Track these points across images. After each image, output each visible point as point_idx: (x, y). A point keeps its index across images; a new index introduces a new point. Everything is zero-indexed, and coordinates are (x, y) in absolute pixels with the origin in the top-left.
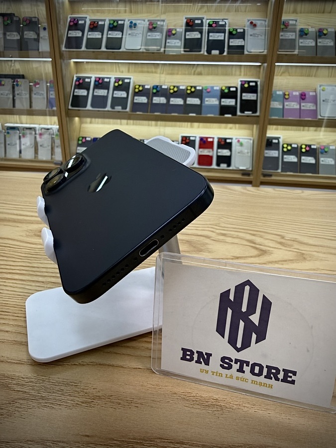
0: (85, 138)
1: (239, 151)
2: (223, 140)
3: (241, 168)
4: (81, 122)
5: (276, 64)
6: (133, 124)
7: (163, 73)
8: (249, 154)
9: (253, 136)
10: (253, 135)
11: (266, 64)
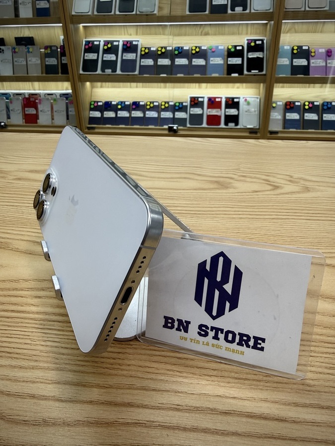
0: (98, 102)
1: (247, 110)
2: (231, 100)
3: (249, 127)
4: (92, 87)
5: (283, 21)
6: (143, 87)
7: (170, 35)
8: (257, 112)
9: (259, 95)
10: (259, 93)
11: (273, 22)
